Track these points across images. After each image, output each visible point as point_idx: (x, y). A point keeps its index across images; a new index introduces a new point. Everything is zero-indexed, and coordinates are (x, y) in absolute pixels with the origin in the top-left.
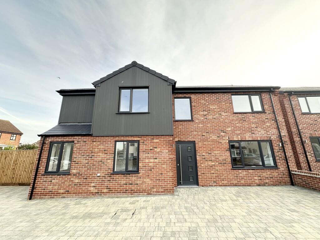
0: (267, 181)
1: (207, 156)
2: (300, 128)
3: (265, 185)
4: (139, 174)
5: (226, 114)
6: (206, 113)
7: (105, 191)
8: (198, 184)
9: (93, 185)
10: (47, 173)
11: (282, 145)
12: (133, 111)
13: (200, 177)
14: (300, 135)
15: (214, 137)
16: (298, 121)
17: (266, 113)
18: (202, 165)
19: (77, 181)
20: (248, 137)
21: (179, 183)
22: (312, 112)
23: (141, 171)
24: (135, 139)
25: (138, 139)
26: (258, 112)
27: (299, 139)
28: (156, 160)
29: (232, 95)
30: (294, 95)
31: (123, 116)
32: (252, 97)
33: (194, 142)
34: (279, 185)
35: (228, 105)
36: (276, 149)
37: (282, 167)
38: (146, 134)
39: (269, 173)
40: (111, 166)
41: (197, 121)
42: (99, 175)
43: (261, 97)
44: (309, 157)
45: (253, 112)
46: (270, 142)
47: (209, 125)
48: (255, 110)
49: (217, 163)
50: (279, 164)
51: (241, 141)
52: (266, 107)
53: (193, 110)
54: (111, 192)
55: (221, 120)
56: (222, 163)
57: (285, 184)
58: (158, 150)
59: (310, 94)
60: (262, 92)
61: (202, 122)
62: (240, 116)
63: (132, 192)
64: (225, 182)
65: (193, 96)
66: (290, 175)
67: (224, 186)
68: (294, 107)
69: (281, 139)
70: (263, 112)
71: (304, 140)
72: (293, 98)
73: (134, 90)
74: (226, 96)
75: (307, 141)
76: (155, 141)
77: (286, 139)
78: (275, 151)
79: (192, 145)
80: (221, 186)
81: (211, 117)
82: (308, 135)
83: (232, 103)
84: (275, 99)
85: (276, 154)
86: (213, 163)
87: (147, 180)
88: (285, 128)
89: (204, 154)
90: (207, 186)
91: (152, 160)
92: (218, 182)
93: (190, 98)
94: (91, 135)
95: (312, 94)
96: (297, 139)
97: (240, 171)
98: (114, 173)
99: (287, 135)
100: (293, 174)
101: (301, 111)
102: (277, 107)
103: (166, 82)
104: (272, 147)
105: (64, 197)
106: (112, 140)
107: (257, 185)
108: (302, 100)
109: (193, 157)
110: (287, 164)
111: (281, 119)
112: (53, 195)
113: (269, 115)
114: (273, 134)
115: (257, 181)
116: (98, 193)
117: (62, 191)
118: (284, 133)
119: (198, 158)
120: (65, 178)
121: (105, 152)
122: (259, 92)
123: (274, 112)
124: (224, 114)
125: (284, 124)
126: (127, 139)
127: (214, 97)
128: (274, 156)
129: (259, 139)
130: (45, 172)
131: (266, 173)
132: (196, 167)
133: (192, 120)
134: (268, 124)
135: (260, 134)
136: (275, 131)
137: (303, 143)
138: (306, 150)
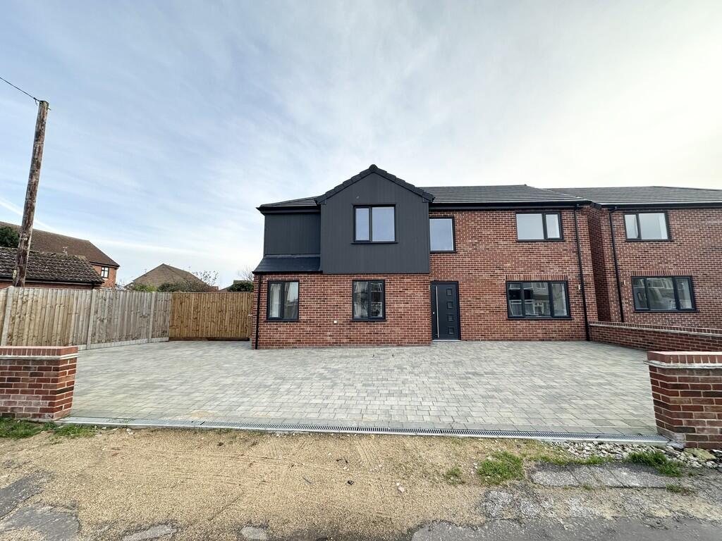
0: (554, 335)
1: (474, 302)
2: (619, 263)
3: (550, 340)
4: (386, 321)
5: (505, 243)
6: (476, 241)
7: (345, 341)
8: (459, 338)
9: (329, 333)
10: (270, 319)
11: (582, 287)
12: (374, 240)
13: (463, 329)
14: (617, 273)
15: (485, 276)
16: (618, 252)
17: (564, 241)
18: (467, 314)
19: (308, 329)
20: (534, 275)
21: (434, 337)
22: (643, 238)
23: (388, 318)
24: (380, 278)
25: (383, 278)
26: (553, 240)
27: (615, 279)
28: (407, 305)
29: (517, 213)
30: (618, 210)
31: (362, 247)
32: (548, 217)
33: (457, 283)
34: (569, 340)
35: (510, 228)
36: (573, 292)
37: (577, 318)
38: (394, 272)
39: (557, 325)
40: (350, 312)
41: (462, 253)
42: (335, 322)
43: (561, 216)
44: (624, 306)
45: (547, 240)
46: (566, 283)
47: (479, 259)
48: (550, 236)
49: (488, 312)
50: (573, 314)
51: (524, 281)
52: (566, 232)
53: (458, 237)
54: (352, 342)
55: (498, 251)
56: (495, 312)
57: (578, 339)
58: (409, 292)
59: (645, 209)
60: (563, 209)
61: (470, 255)
62: (526, 246)
63: (379, 343)
64: (497, 336)
65: (457, 215)
66: (587, 327)
67: (495, 340)
68: (615, 229)
69: (582, 279)
70: (562, 239)
71: (621, 280)
72: (617, 216)
73: (374, 209)
74: (508, 215)
75: (626, 283)
76: (406, 280)
77: (589, 279)
78: (571, 296)
79: (454, 286)
80: (492, 340)
81: (482, 247)
82: (629, 274)
83: (515, 226)
84: (582, 220)
85: (572, 300)
86: (482, 312)
87: (397, 329)
88: (590, 263)
89: (469, 299)
90: (472, 340)
91: (402, 305)
92: (488, 336)
93: (453, 218)
94: (321, 273)
95: (648, 209)
96: (611, 279)
97: (518, 322)
98: (354, 320)
99: (591, 273)
100: (591, 326)
101: (626, 236)
102: (584, 231)
103: (420, 198)
104: (568, 290)
105: (296, 348)
106: (349, 279)
107: (540, 340)
108: (630, 219)
109: (455, 303)
110: (586, 314)
111: (586, 250)
112: (281, 344)
113: (569, 245)
114: (571, 273)
115: (540, 335)
116: (337, 344)
117: (291, 341)
118: (588, 270)
119: (461, 304)
120: (294, 325)
121: (341, 294)
122: (559, 208)
123: (577, 240)
124: (501, 242)
125: (590, 258)
126: (369, 277)
127: (488, 216)
128: (569, 303)
129: (550, 279)
130: (267, 319)
131: (554, 326)
132: (459, 316)
133: (455, 252)
134: (566, 258)
135: (553, 272)
136: (575, 268)
137: (619, 285)
138: (623, 295)
